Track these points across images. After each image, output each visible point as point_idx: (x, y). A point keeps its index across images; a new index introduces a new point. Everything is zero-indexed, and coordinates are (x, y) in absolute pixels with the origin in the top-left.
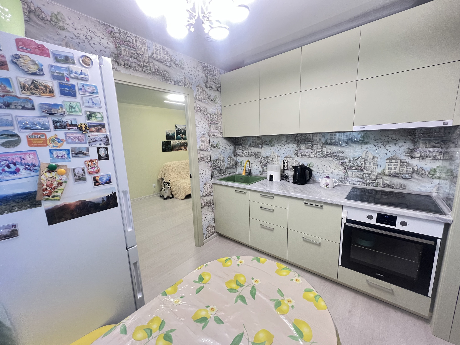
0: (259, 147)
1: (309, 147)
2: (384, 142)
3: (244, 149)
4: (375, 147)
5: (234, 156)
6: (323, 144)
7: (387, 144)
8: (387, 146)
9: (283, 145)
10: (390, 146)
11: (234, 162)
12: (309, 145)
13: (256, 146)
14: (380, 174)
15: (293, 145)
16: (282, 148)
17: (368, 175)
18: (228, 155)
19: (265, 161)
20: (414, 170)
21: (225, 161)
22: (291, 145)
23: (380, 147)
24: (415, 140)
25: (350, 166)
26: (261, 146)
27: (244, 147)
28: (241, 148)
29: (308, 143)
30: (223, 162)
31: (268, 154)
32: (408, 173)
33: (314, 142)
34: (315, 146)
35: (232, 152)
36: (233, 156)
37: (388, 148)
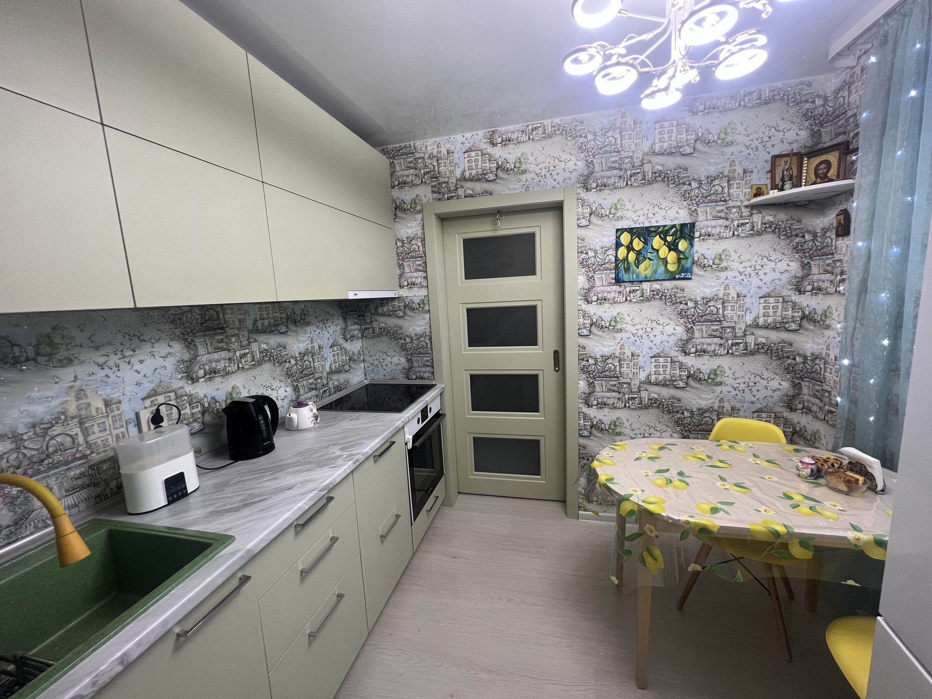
1: (221, 345)
6: (250, 332)
9: (128, 353)
33: (230, 329)
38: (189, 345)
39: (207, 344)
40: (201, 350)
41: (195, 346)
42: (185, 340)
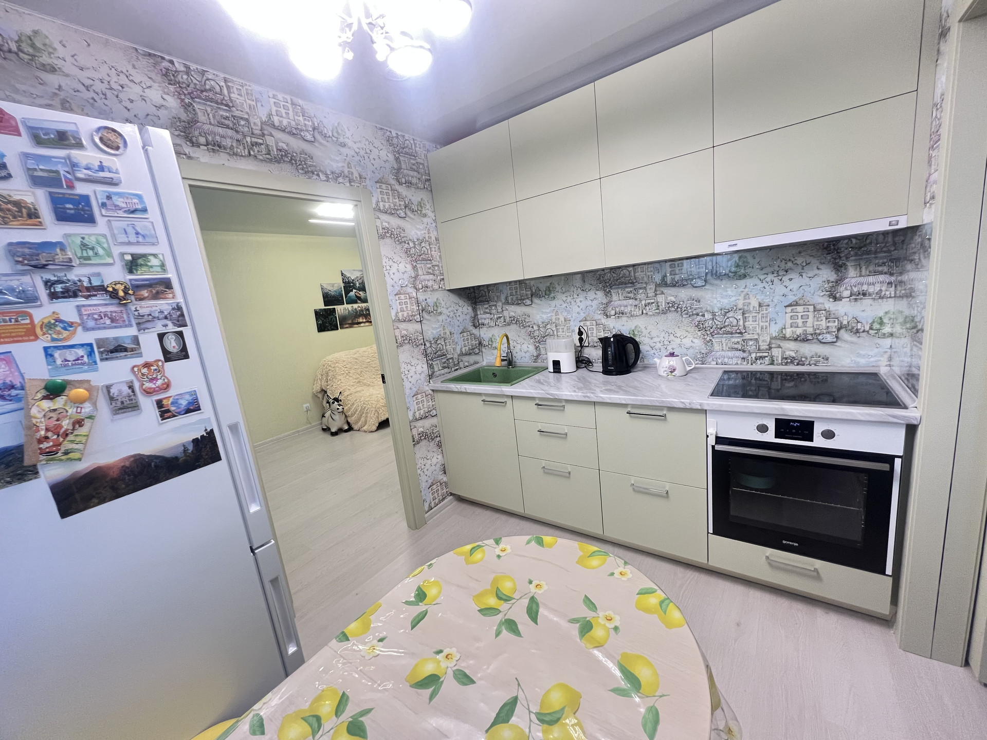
0: (526, 304)
1: (629, 295)
2: (778, 271)
3: (494, 311)
4: (762, 282)
5: (475, 326)
6: (657, 285)
7: (784, 275)
8: (785, 278)
9: (575, 296)
10: (791, 280)
11: (475, 341)
12: (629, 290)
13: (520, 302)
14: (775, 338)
15: (596, 292)
16: (573, 302)
17: (753, 343)
18: (461, 327)
19: (542, 333)
20: (841, 323)
21: (456, 340)
22: (591, 295)
23: (772, 281)
24: (838, 262)
25: (715, 326)
26: (529, 302)
27: (493, 305)
28: (487, 308)
29: (626, 287)
30: (451, 342)
31: (545, 316)
32: (830, 330)
33: (639, 283)
34: (641, 291)
35: (468, 320)
36: (471, 328)
37: (787, 283)
38: (608, 294)
39: (619, 294)
40: (615, 297)
41: (611, 294)
42: (605, 290)
